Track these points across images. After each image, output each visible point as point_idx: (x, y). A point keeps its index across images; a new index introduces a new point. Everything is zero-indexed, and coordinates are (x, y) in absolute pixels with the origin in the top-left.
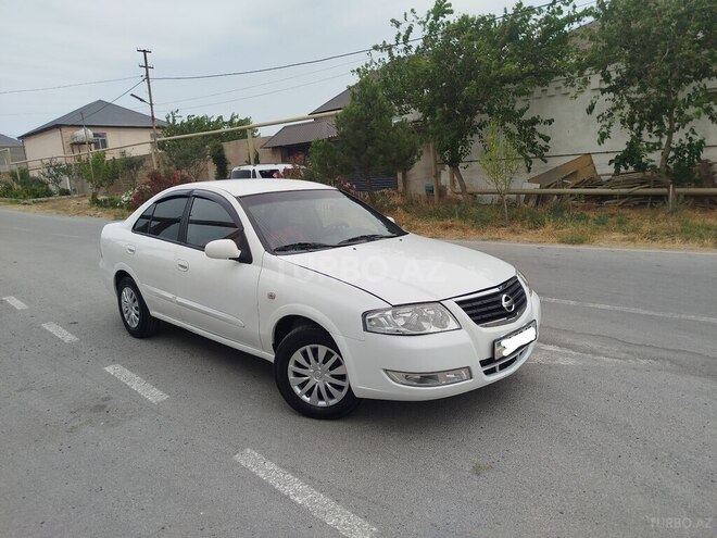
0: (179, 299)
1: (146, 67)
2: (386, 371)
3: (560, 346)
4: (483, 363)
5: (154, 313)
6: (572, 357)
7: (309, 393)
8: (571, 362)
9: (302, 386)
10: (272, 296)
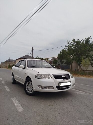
0: (17, 76)
1: (32, 49)
2: (38, 85)
3: (83, 92)
4: (57, 87)
5: (15, 79)
6: (84, 93)
7: (28, 90)
8: (83, 94)
9: (28, 89)
10: (26, 74)
